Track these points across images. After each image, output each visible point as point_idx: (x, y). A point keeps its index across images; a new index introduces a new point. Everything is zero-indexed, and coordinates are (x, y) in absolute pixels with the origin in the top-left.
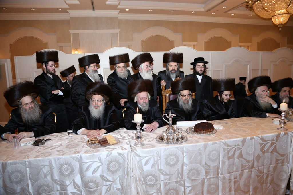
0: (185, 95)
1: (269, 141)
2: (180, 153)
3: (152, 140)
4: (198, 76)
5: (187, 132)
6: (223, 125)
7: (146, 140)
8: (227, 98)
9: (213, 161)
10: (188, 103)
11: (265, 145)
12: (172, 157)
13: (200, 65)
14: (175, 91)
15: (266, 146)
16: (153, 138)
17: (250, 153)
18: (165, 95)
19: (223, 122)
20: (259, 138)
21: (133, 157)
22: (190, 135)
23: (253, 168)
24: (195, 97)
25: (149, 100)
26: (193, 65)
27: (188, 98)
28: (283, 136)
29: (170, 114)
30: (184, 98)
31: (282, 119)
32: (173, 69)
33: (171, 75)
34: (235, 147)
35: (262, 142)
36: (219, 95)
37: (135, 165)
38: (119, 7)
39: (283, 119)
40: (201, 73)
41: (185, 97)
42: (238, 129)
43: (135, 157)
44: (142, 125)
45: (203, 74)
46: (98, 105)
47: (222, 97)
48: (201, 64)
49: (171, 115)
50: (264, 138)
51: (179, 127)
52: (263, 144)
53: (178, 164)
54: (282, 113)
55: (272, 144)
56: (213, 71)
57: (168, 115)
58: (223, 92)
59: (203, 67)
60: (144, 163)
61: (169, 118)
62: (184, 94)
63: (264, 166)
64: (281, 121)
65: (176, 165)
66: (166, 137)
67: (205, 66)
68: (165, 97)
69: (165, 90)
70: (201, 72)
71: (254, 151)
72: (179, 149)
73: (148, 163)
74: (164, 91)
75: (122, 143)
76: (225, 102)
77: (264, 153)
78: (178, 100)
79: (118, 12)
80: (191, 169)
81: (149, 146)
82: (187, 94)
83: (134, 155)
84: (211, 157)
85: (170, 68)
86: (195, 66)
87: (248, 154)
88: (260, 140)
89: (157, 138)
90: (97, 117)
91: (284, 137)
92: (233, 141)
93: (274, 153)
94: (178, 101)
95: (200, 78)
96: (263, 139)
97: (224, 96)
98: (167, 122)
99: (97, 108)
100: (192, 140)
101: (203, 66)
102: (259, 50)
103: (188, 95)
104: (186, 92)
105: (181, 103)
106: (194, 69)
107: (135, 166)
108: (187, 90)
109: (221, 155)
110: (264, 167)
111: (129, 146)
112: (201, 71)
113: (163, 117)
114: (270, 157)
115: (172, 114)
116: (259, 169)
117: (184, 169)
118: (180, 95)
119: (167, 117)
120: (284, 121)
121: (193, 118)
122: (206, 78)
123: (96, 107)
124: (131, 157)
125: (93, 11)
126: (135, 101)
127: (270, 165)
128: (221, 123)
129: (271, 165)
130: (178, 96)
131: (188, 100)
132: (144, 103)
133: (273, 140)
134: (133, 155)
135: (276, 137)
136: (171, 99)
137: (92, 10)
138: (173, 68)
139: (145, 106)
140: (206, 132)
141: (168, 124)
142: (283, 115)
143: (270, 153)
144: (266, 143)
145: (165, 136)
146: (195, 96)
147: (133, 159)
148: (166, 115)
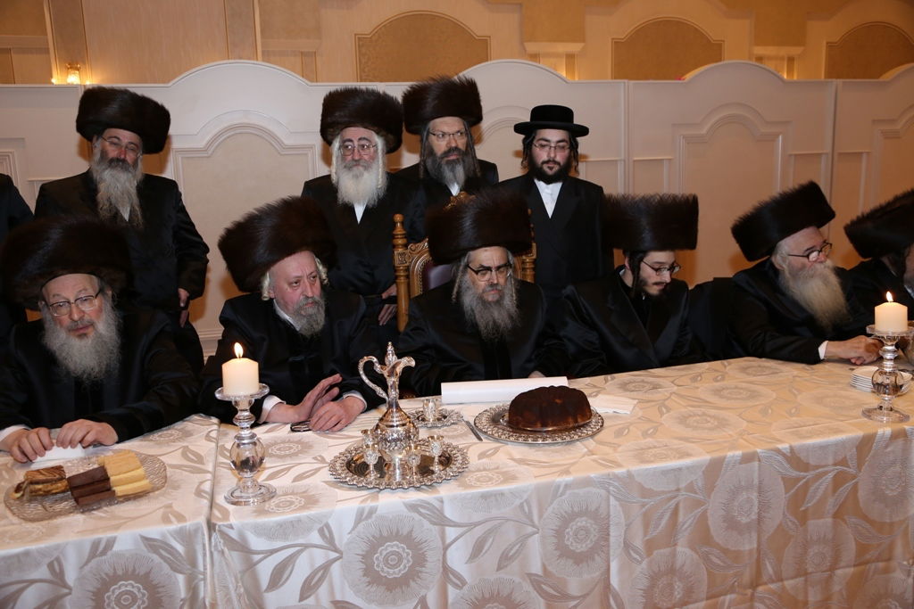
0: (489, 269)
1: (826, 469)
2: (426, 531)
3: (318, 470)
4: (541, 185)
5: (475, 430)
6: (640, 395)
7: (289, 469)
8: (657, 279)
9: (580, 559)
10: (499, 302)
11: (806, 485)
12: (393, 546)
13: (549, 138)
14: (448, 250)
15: (812, 489)
16: (323, 460)
17: (744, 520)
18: (407, 269)
19: (643, 381)
20: (780, 458)
21: (216, 554)
22: (487, 444)
23: (758, 585)
24: (535, 276)
25: (323, 287)
26: (522, 136)
27: (502, 281)
28: (886, 447)
29: (391, 358)
30: (482, 281)
31: (886, 373)
32: (454, 145)
33: (448, 174)
34: (675, 497)
35: (795, 473)
36: (627, 264)
37: (226, 587)
39: (888, 370)
40: (550, 172)
41: (487, 277)
42: (695, 415)
43: (223, 552)
44: (256, 408)
45: (564, 174)
46: (87, 318)
47: (638, 273)
48: (554, 135)
49: (396, 363)
50: (803, 456)
51: (449, 408)
52: (798, 479)
53: (419, 577)
54: (883, 345)
55: (839, 481)
56: (634, 161)
57: (382, 362)
58: (645, 253)
59: (563, 147)
60: (265, 580)
61: (386, 375)
62: (485, 264)
63: (806, 574)
64: (880, 379)
65: (412, 583)
66: (372, 460)
67: (573, 146)
68: (408, 277)
69: (406, 246)
70: (551, 169)
71: (759, 514)
72: (422, 511)
73: (285, 576)
74: (400, 250)
75: (177, 487)
76: (648, 295)
77: (803, 518)
78: (459, 287)
80: (480, 597)
81: (292, 503)
82: (497, 263)
83: (221, 546)
84: (569, 541)
85: (440, 146)
86: (532, 142)
87: (731, 524)
88: (786, 465)
89: (338, 464)
90: (97, 370)
91: (889, 449)
92: (665, 472)
93: (846, 517)
94: (458, 293)
95: (549, 194)
96: (799, 458)
97: (647, 272)
98: (379, 391)
99: (85, 335)
100: (485, 470)
101: (561, 144)
102: (834, 71)
103: (502, 269)
104: (489, 256)
105: (468, 300)
106: (527, 153)
107: (227, 594)
108: (496, 248)
109: (611, 534)
110: (806, 581)
111: (206, 502)
112: (551, 165)
113: (361, 372)
114: (830, 536)
115: (400, 356)
116: (783, 588)
117: (450, 600)
118: (467, 266)
119: (378, 367)
120: (893, 379)
121: (516, 365)
122: (579, 194)
123: (80, 329)
124: (205, 555)
126: (266, 295)
127: (833, 568)
128: (631, 386)
129: (839, 572)
130: (460, 274)
131: (499, 288)
132: (307, 297)
133: (843, 462)
134: (216, 545)
135: (855, 450)
136: (432, 286)
138: (449, 143)
139: (311, 310)
140: (561, 431)
141: (383, 401)
142: (889, 356)
143: (829, 520)
144: (810, 474)
145: (370, 452)
146: (534, 269)
147: (216, 563)
148: (375, 360)
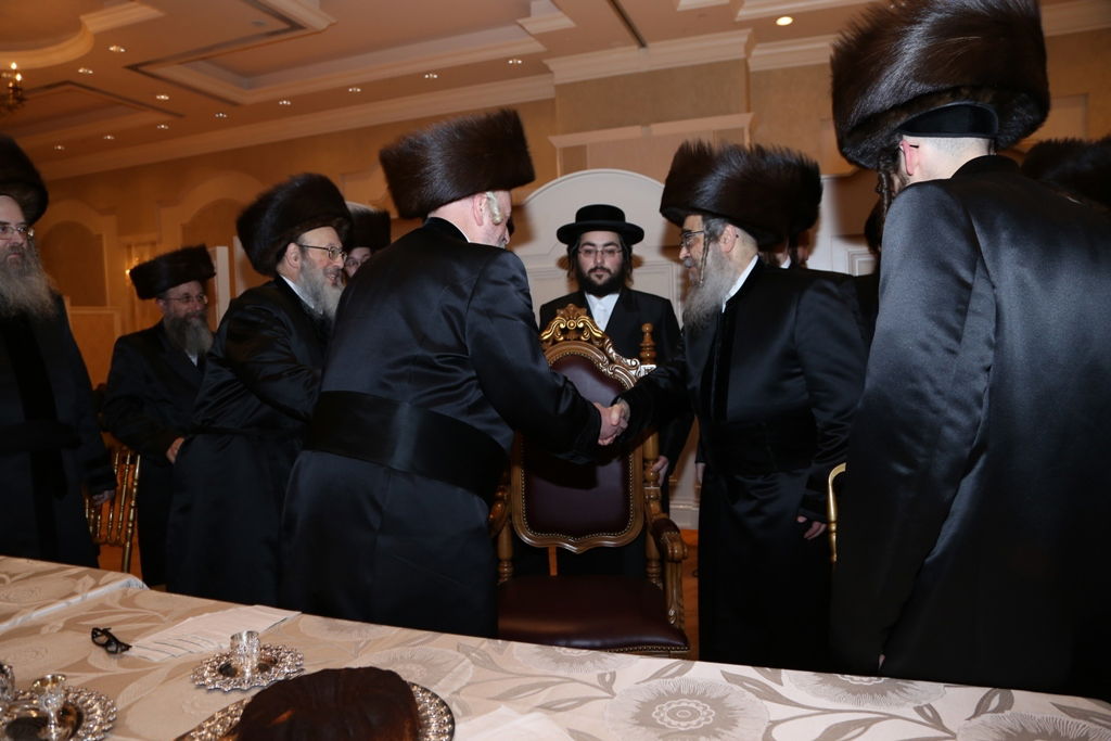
38: (743, 14)
59: (612, 251)
79: (740, 38)
125: (642, 50)
137: (636, 47)
